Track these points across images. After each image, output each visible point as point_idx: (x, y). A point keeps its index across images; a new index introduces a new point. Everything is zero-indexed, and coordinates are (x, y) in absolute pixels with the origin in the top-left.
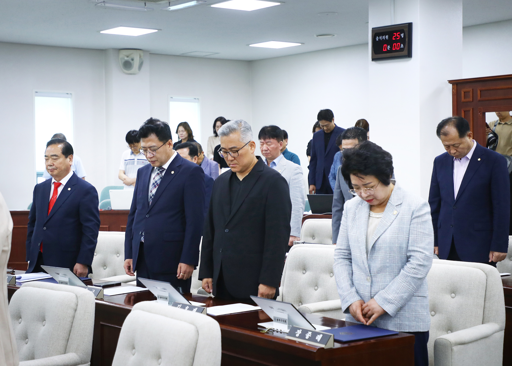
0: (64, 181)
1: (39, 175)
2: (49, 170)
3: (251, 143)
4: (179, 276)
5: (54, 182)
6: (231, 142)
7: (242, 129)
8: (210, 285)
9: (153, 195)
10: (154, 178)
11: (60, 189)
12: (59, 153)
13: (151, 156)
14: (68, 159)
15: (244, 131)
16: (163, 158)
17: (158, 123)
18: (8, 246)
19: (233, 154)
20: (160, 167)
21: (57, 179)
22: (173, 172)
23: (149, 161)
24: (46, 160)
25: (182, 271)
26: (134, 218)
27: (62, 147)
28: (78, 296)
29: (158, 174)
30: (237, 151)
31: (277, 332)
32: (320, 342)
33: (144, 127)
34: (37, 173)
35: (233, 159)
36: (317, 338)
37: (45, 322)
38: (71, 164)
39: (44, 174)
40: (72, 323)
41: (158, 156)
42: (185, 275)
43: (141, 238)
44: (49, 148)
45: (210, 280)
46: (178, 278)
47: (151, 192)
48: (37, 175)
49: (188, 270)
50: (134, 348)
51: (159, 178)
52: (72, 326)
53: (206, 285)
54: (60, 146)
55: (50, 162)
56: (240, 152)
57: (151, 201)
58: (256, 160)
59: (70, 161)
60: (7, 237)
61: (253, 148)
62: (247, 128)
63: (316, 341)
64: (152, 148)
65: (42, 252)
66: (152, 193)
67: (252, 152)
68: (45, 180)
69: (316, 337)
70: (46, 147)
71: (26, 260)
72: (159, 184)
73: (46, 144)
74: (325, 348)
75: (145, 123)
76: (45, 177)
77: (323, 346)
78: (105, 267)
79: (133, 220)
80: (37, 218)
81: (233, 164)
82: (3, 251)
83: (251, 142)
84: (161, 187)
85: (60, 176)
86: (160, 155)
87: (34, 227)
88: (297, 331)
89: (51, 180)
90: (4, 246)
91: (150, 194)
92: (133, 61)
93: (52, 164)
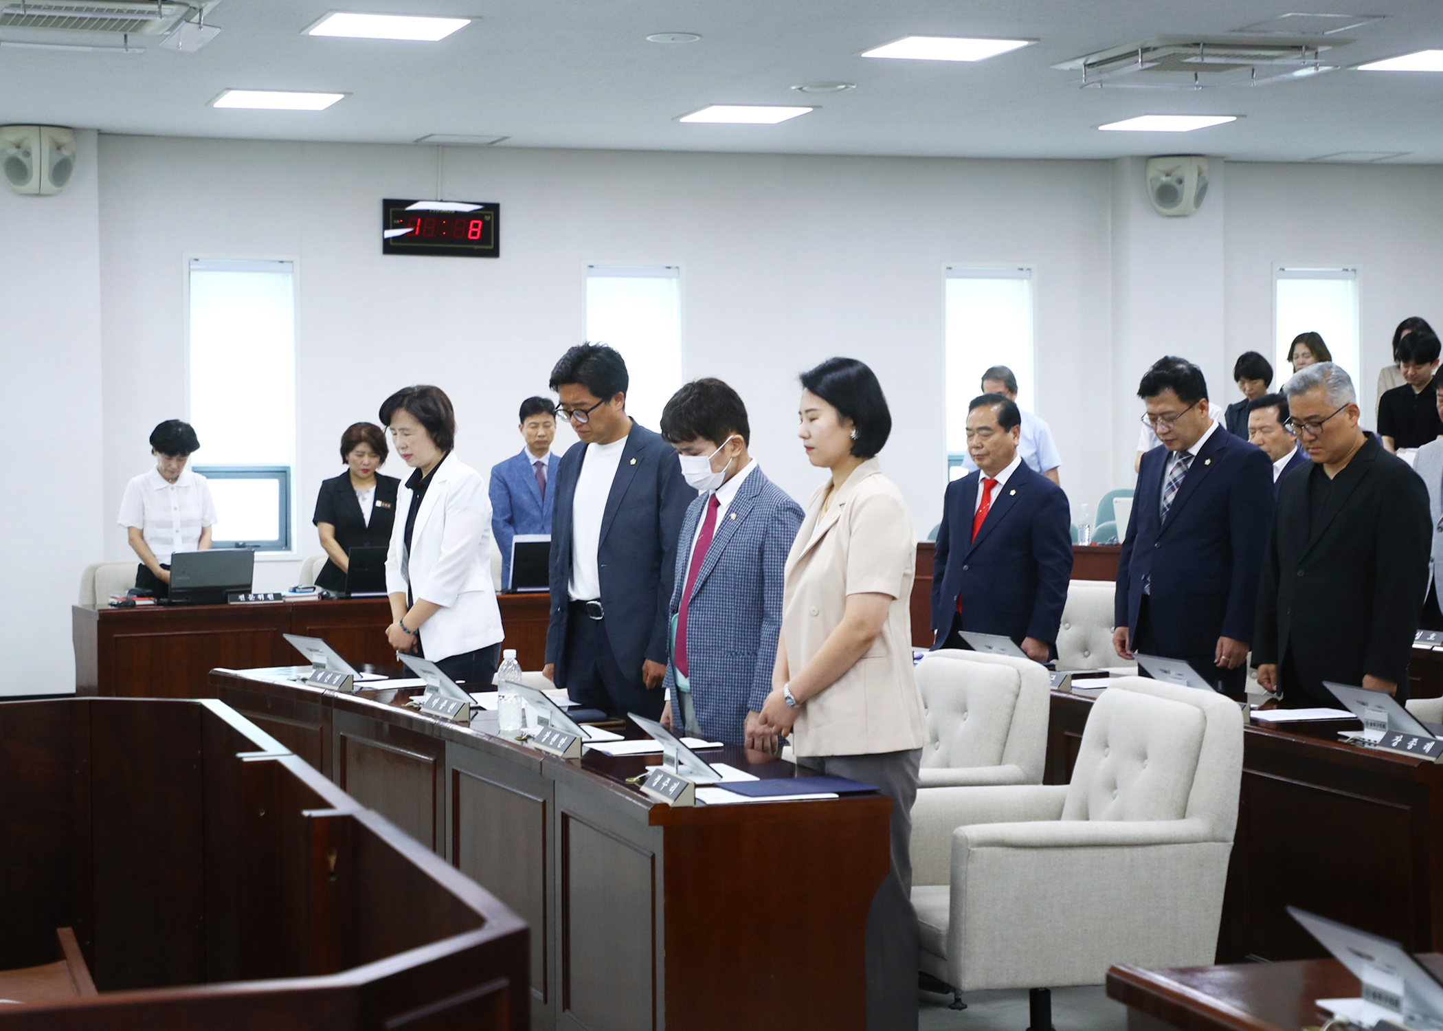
0: (1003, 477)
1: (954, 461)
2: (974, 456)
3: (1351, 407)
4: (1218, 662)
5: (984, 478)
6: (1307, 405)
7: (1330, 382)
8: (1273, 677)
9: (1168, 505)
10: (1171, 473)
11: (995, 493)
12: (993, 421)
13: (1165, 431)
14: (1011, 435)
15: (1335, 385)
16: (1189, 433)
17: (1181, 366)
18: (912, 568)
19: (1312, 430)
20: (1184, 452)
21: (991, 473)
22: (1208, 462)
23: (1162, 440)
24: (970, 436)
25: (1224, 652)
26: (1132, 550)
27: (999, 412)
28: (1021, 672)
29: (1179, 465)
30: (1320, 424)
31: (1370, 744)
32: (1429, 754)
33: (1151, 376)
34: (949, 456)
35: (1313, 438)
36: (1424, 748)
37: (966, 713)
38: (1016, 443)
39: (964, 460)
40: (1012, 716)
41: (1178, 429)
42: (1231, 660)
43: (1144, 586)
44: (974, 412)
45: (1272, 667)
46: (1218, 665)
47: (1165, 498)
48: (949, 460)
49: (1236, 651)
50: (1107, 746)
51: (1181, 472)
52: (1011, 721)
53: (1265, 676)
54: (996, 408)
55: (975, 440)
56: (1326, 425)
57: (1164, 516)
58: (1362, 440)
59: (1014, 438)
60: (910, 555)
61: (1354, 417)
62: (1340, 379)
63: (1423, 752)
64: (1166, 416)
65: (960, 612)
66: (1167, 502)
67: (1352, 424)
68: (967, 474)
69: (1423, 746)
70: (968, 410)
71: (931, 629)
72: (1180, 483)
73: (968, 405)
74: (1435, 763)
75: (1154, 366)
76: (967, 467)
77: (1433, 759)
78: (1086, 653)
79: (1130, 553)
80: (950, 547)
81: (1313, 448)
82: (905, 575)
83: (1349, 406)
84: (1185, 489)
85: (994, 468)
86: (1182, 428)
87: (945, 564)
88: (1394, 738)
89: (977, 473)
90: (906, 568)
91: (1164, 504)
92: (1181, 186)
93: (979, 445)
